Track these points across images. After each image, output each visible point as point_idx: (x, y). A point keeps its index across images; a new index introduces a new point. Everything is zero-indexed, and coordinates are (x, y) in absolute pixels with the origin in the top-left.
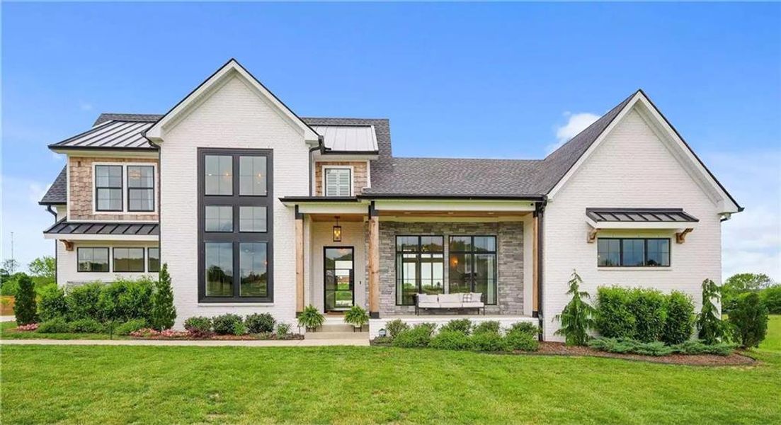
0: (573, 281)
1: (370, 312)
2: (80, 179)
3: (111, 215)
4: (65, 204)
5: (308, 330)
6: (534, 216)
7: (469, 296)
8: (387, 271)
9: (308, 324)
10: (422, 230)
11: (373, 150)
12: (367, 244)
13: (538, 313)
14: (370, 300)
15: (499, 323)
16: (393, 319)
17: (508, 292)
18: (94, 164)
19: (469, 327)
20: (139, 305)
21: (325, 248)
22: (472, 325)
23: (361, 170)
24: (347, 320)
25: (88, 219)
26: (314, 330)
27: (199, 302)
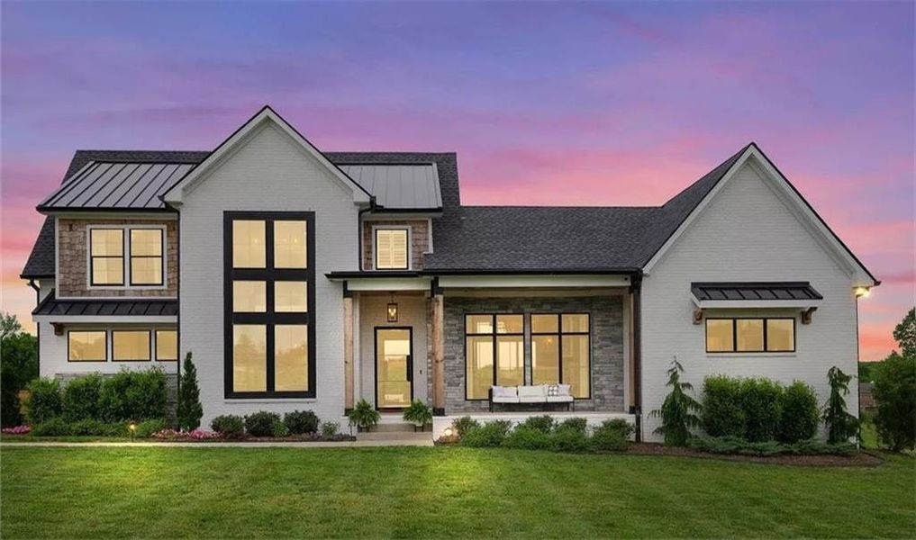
0: (672, 370)
1: (434, 409)
2: (71, 246)
3: (110, 291)
4: (54, 276)
5: (360, 429)
6: (630, 293)
7: (555, 388)
8: (454, 358)
9: (361, 422)
10: (497, 307)
11: (436, 207)
12: (429, 325)
13: (636, 408)
14: (433, 393)
15: (586, 421)
16: (460, 416)
17: (604, 383)
18: (89, 227)
19: (551, 425)
20: (151, 402)
21: (376, 329)
22: (555, 422)
23: (420, 231)
24: (406, 418)
25: (82, 295)
26: (368, 429)
27: (226, 398)
